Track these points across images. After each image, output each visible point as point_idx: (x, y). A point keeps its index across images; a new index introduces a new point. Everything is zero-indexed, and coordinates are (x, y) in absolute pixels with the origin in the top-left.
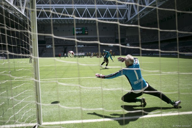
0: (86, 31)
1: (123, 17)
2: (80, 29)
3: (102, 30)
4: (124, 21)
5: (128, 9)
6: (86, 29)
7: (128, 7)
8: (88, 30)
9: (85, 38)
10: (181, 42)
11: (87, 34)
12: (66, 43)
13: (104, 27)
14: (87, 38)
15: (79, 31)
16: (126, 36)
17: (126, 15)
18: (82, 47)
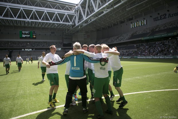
0: (34, 35)
1: (71, 22)
2: (27, 32)
3: (50, 35)
4: (71, 27)
5: (76, 15)
6: (34, 33)
7: (75, 14)
8: (36, 34)
9: (33, 42)
10: (123, 46)
11: (35, 38)
12: (11, 47)
13: (52, 32)
14: (35, 42)
15: (27, 35)
16: (73, 41)
17: (74, 21)
18: (30, 51)
